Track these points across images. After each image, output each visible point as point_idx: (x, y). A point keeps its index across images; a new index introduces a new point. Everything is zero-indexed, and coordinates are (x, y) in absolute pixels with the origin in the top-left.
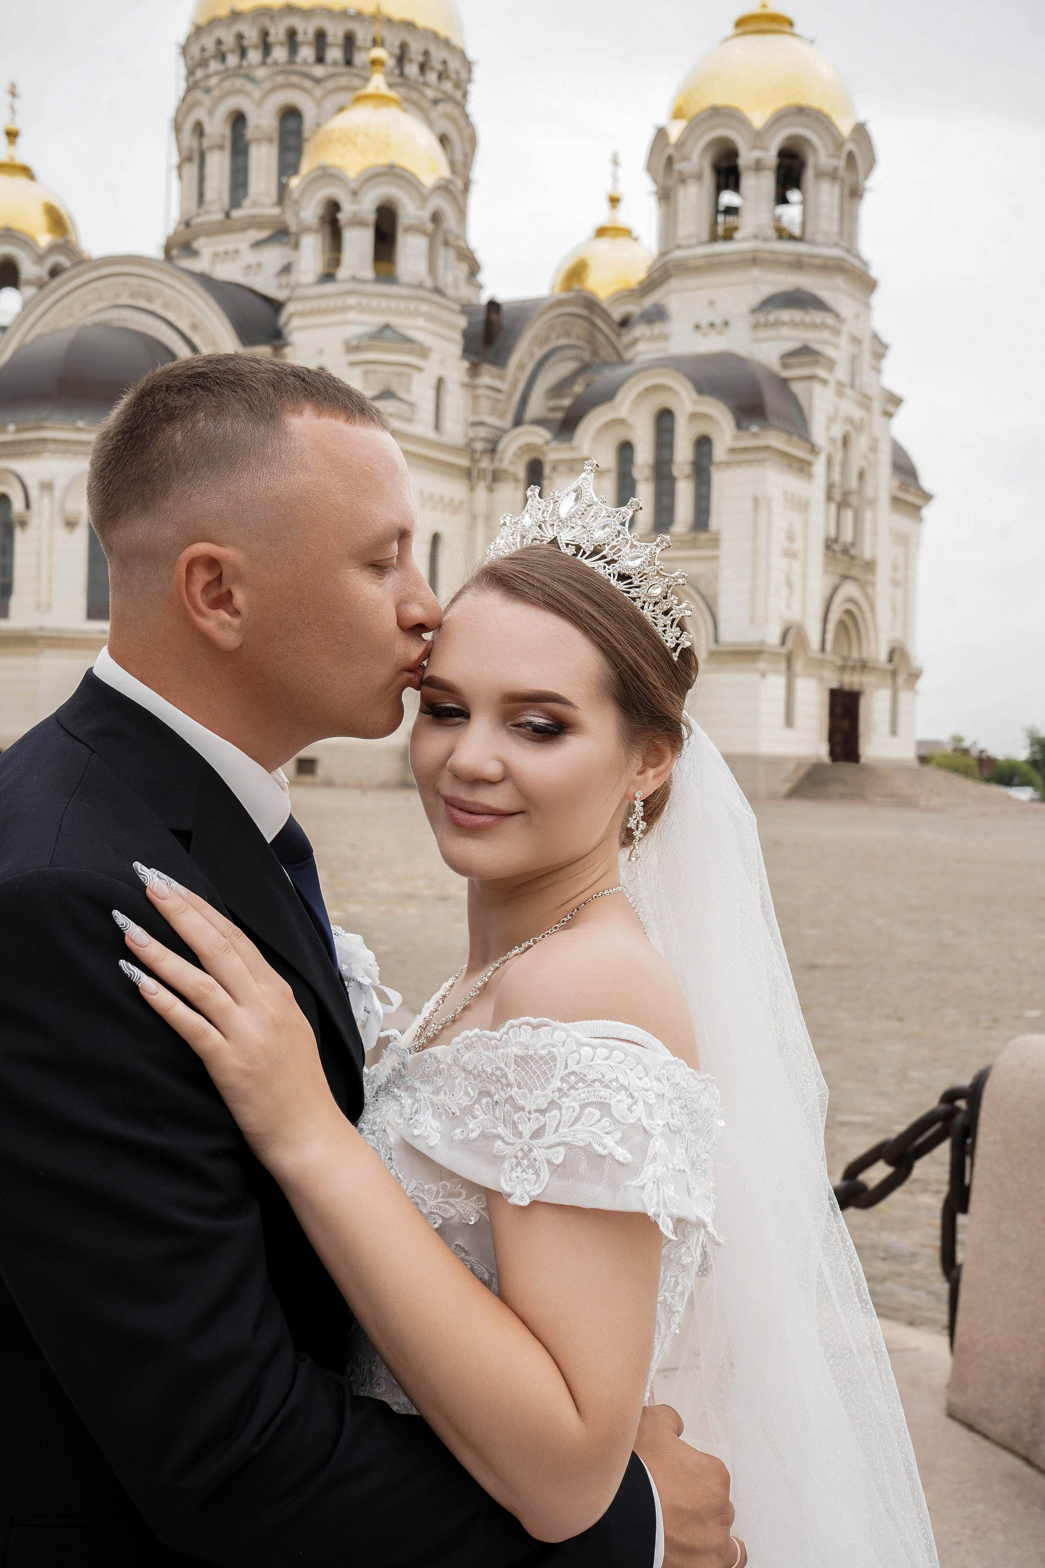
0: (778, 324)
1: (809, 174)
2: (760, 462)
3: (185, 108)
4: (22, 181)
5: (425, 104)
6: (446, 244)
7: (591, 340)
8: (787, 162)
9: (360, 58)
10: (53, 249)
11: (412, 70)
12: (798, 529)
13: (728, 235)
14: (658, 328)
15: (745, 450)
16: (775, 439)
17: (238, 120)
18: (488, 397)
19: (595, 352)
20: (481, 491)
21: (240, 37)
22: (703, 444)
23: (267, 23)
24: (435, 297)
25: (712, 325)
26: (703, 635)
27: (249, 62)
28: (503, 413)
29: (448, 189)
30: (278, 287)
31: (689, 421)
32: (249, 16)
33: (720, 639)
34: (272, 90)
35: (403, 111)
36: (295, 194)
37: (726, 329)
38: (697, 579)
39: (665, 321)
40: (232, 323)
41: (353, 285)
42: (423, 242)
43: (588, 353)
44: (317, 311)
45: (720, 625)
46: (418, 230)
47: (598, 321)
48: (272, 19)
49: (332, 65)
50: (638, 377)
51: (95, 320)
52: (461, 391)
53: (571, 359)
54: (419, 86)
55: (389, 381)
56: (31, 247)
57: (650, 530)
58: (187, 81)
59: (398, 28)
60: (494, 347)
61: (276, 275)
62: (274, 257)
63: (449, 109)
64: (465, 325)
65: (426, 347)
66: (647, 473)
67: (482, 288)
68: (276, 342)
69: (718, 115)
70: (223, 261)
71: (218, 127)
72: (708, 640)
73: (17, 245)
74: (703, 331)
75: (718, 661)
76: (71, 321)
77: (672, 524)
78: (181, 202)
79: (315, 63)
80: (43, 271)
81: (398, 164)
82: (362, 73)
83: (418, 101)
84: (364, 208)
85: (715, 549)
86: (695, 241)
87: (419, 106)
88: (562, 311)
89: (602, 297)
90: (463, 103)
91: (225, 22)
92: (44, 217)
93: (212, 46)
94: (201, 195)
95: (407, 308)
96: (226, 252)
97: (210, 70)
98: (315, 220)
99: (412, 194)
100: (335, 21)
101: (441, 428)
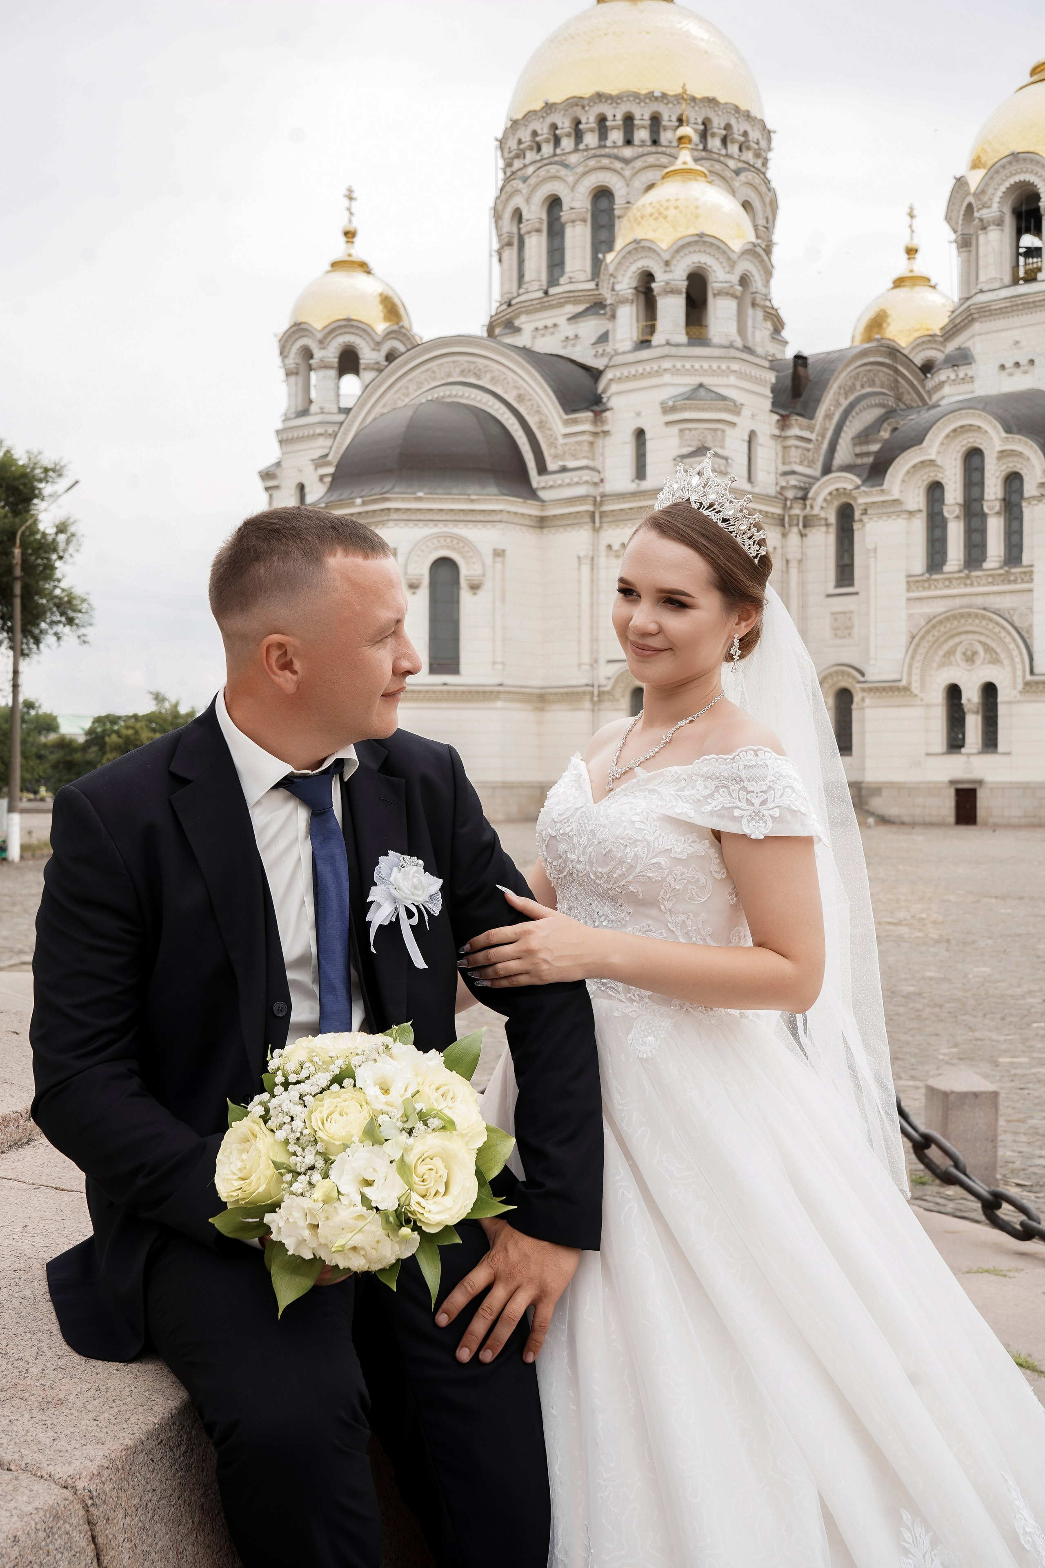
3: (503, 197)
4: (359, 277)
5: (728, 174)
6: (754, 305)
7: (896, 387)
9: (666, 137)
10: (389, 335)
11: (715, 143)
13: (1032, 277)
14: (962, 371)
17: (554, 203)
18: (797, 447)
19: (899, 398)
20: (794, 536)
21: (554, 127)
22: (1013, 480)
23: (578, 112)
24: (745, 356)
25: (1017, 364)
26: (1019, 666)
27: (563, 150)
28: (813, 462)
29: (755, 252)
30: (595, 356)
31: (999, 459)
32: (561, 107)
33: (1036, 670)
34: (585, 174)
35: (709, 182)
36: (611, 269)
37: (1032, 367)
38: (1012, 612)
39: (970, 364)
40: (555, 392)
41: (668, 350)
42: (732, 304)
43: (892, 399)
44: (634, 376)
45: (1036, 656)
46: (727, 294)
47: (900, 368)
48: (583, 107)
49: (641, 146)
50: (944, 419)
51: (430, 398)
52: (772, 443)
53: (873, 406)
54: (722, 159)
55: (704, 437)
56: (369, 335)
57: (962, 567)
58: (505, 173)
59: (701, 105)
60: (802, 399)
61: (593, 344)
62: (590, 328)
63: (750, 177)
64: (773, 380)
65: (738, 404)
66: (957, 511)
67: (787, 343)
68: (596, 408)
69: (1017, 161)
70: (543, 336)
71: (535, 213)
72: (1024, 671)
73: (357, 334)
74: (1007, 371)
75: (1035, 692)
76: (407, 400)
77: (984, 560)
78: (502, 284)
79: (624, 145)
80: (379, 356)
81: (707, 232)
82: (668, 151)
83: (721, 173)
84: (676, 277)
85: (1027, 582)
86: (997, 285)
87: (723, 178)
88: (866, 360)
89: (903, 344)
90: (763, 170)
91: (540, 114)
92: (381, 307)
93: (529, 138)
94: (521, 276)
95: (719, 367)
96: (546, 327)
97: (527, 161)
98: (630, 291)
99: (720, 260)
100: (642, 104)
101: (753, 479)
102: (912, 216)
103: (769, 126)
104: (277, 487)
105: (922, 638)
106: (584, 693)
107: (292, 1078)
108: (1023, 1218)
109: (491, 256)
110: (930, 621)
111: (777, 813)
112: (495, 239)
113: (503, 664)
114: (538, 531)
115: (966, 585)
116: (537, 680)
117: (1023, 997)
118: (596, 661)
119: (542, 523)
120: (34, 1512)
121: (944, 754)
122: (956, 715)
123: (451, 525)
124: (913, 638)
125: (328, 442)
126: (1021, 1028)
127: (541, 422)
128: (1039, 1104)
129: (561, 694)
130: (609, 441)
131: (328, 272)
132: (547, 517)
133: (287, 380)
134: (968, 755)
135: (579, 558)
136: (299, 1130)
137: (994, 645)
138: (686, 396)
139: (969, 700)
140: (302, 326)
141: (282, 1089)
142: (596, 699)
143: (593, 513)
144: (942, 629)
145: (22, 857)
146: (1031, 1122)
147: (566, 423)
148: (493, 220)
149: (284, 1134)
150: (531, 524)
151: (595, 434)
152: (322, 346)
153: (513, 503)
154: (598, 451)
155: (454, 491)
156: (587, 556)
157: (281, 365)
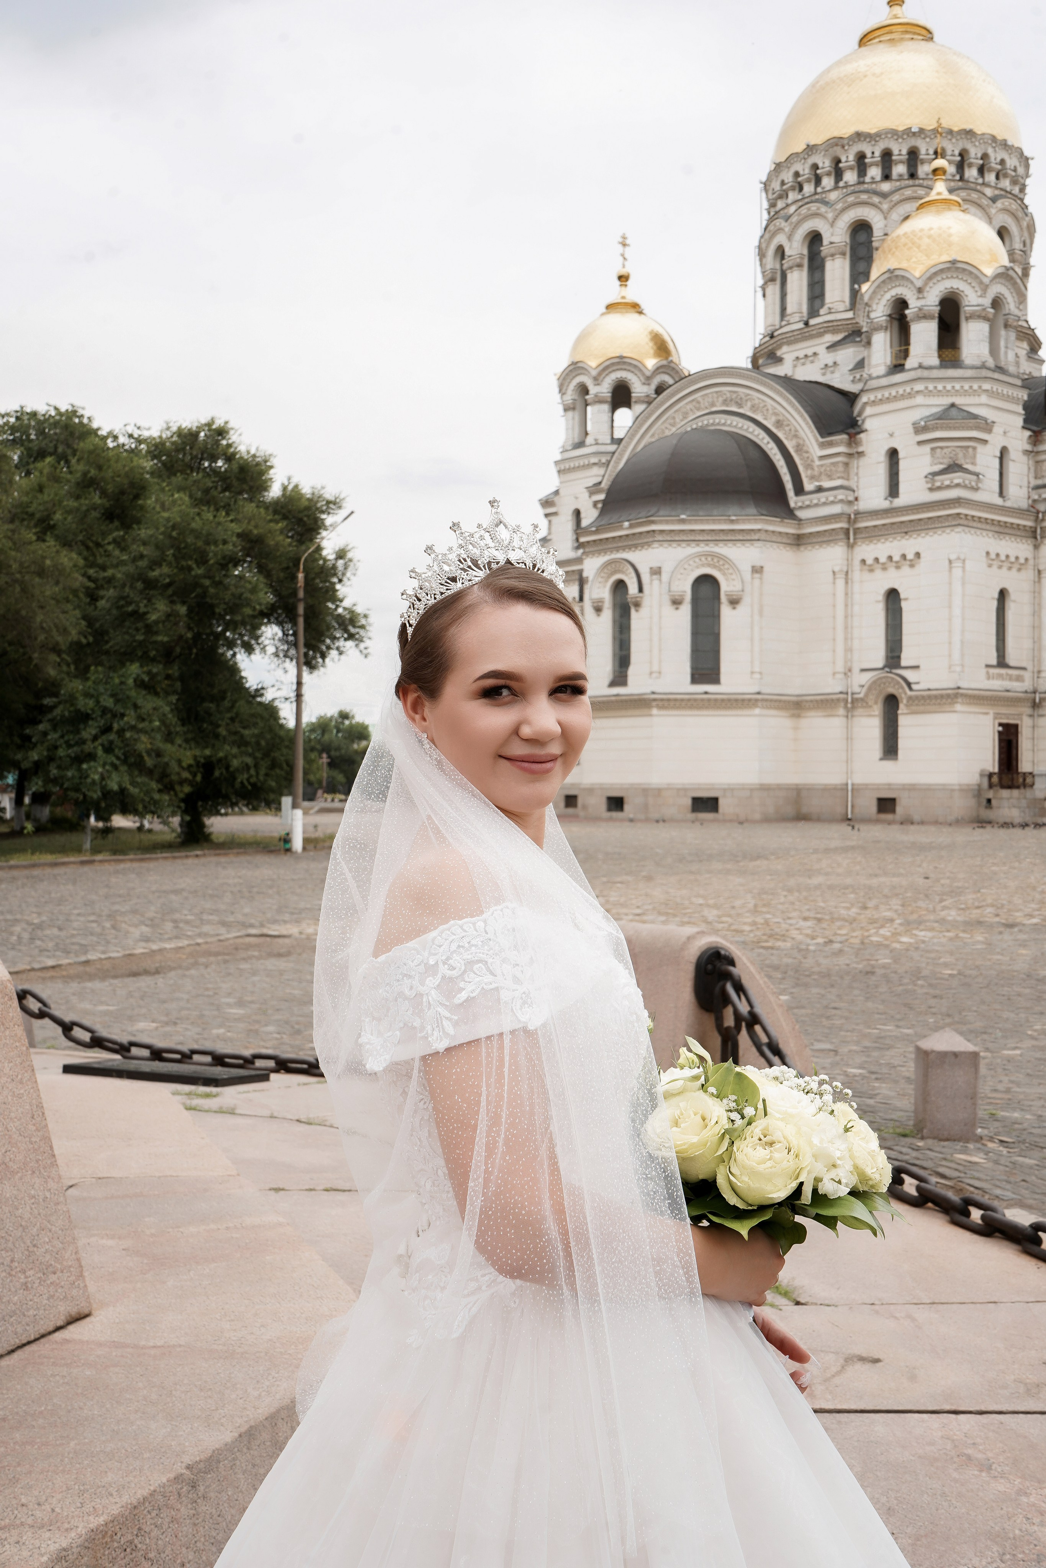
3: (767, 236)
4: (632, 317)
5: (985, 202)
6: (1006, 326)
9: (923, 170)
10: (658, 370)
11: (971, 173)
17: (815, 238)
21: (815, 167)
23: (838, 151)
24: (996, 376)
27: (823, 188)
29: (1008, 275)
30: (852, 381)
32: (822, 148)
34: (844, 210)
35: (963, 211)
36: (866, 298)
40: (811, 417)
41: (920, 373)
42: (985, 327)
44: (888, 398)
46: (979, 317)
48: (843, 147)
49: (899, 180)
51: (694, 426)
52: (1024, 459)
54: (979, 187)
55: (956, 455)
56: (640, 370)
58: (769, 213)
59: (959, 137)
61: (850, 370)
62: (848, 355)
63: (1007, 204)
64: (1026, 398)
65: (989, 421)
67: (1044, 361)
68: (852, 431)
70: (803, 364)
71: (796, 248)
73: (629, 370)
76: (674, 429)
78: (766, 317)
79: (882, 180)
80: (650, 390)
81: (959, 259)
82: (925, 183)
83: (977, 201)
84: (929, 303)
87: (979, 205)
90: (1021, 196)
91: (802, 156)
92: (651, 344)
93: (791, 179)
94: (783, 309)
95: (971, 387)
96: (806, 356)
97: (790, 200)
98: (884, 318)
99: (973, 285)
100: (900, 140)
101: (1004, 494)
103: (1027, 153)
104: (555, 514)
106: (838, 700)
109: (755, 291)
112: (760, 276)
113: (760, 673)
114: (795, 548)
116: (795, 688)
118: (850, 670)
119: (799, 541)
123: (712, 544)
125: (601, 471)
127: (798, 446)
129: (817, 701)
130: (863, 461)
131: (603, 314)
132: (804, 534)
133: (565, 415)
135: (834, 572)
138: (937, 416)
140: (580, 365)
142: (849, 705)
143: (848, 530)
145: (304, 849)
147: (822, 446)
148: (758, 258)
150: (789, 541)
151: (850, 455)
152: (597, 382)
153: (771, 523)
154: (853, 471)
155: (715, 512)
156: (841, 571)
157: (560, 401)
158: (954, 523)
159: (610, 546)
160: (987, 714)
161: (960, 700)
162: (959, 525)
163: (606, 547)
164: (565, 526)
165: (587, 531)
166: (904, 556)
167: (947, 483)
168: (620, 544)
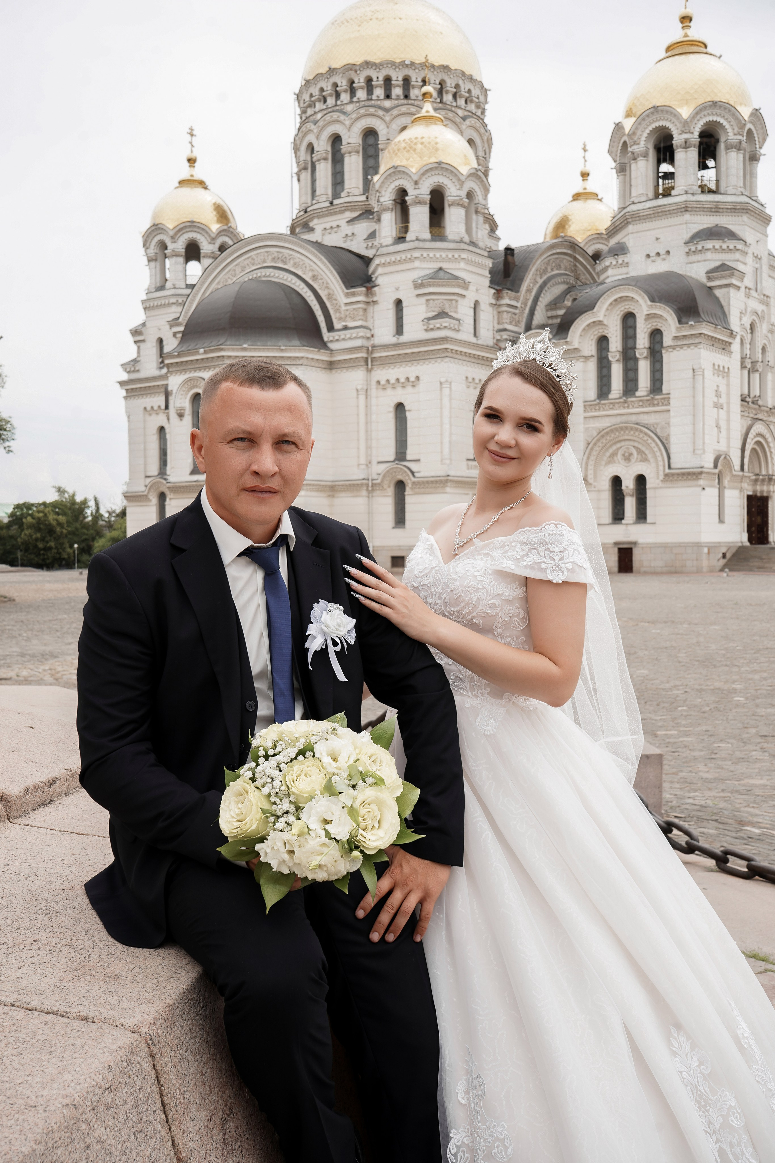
0: (703, 250)
1: (722, 147)
2: (696, 345)
3: (300, 135)
4: (199, 191)
5: (458, 120)
6: (477, 212)
7: (574, 269)
8: (705, 140)
9: (414, 93)
10: (220, 233)
11: (448, 98)
12: (723, 389)
13: (667, 193)
14: (620, 259)
15: (685, 337)
16: (706, 329)
17: (336, 140)
18: (508, 312)
19: (577, 278)
21: (336, 85)
22: (656, 335)
23: (352, 75)
24: (471, 248)
25: (658, 254)
26: (661, 463)
27: (342, 101)
28: (519, 322)
29: (478, 175)
30: (367, 248)
31: (646, 320)
32: (340, 71)
33: (672, 466)
34: (358, 119)
35: (445, 126)
36: (377, 187)
37: (668, 256)
38: (655, 426)
39: (626, 254)
40: (339, 273)
41: (417, 244)
42: (462, 212)
43: (573, 278)
44: (394, 262)
45: (672, 456)
46: (458, 204)
47: (578, 257)
48: (356, 71)
49: (397, 99)
50: (608, 293)
51: (251, 277)
52: (490, 309)
53: (562, 283)
54: (453, 109)
55: (443, 305)
56: (207, 233)
57: (621, 395)
58: (301, 118)
59: (439, 71)
60: (511, 278)
61: (365, 240)
62: (363, 228)
63: (473, 122)
64: (491, 265)
65: (466, 282)
66: (618, 356)
67: (500, 239)
68: (367, 285)
69: (657, 112)
70: (330, 234)
71: (323, 146)
72: (664, 466)
73: (198, 232)
74: (652, 258)
75: (671, 481)
76: (235, 279)
77: (637, 390)
78: (300, 197)
79: (385, 99)
80: (215, 248)
81: (443, 161)
82: (416, 103)
83: (453, 119)
84: (422, 193)
85: (666, 405)
86: (644, 198)
87: (454, 122)
88: (554, 251)
89: (579, 240)
90: (482, 117)
91: (325, 76)
92: (215, 213)
93: (317, 93)
94: (314, 191)
95: (453, 256)
96: (332, 227)
97: (317, 109)
98: (391, 202)
99: (453, 180)
100: (397, 70)
101: (477, 335)
102: (585, 150)
103: (486, 86)
104: (143, 341)
105: (595, 444)
106: (362, 484)
107: (271, 752)
108: (687, 838)
109: (292, 177)
110: (600, 433)
111: (570, 566)
112: (295, 165)
114: (328, 371)
115: (624, 407)
116: (329, 476)
117: (671, 690)
118: (370, 463)
119: (331, 366)
120: (119, 1049)
121: (610, 524)
122: (618, 498)
124: (589, 444)
125: (179, 309)
126: (671, 711)
127: (329, 295)
128: (686, 762)
129: (346, 485)
130: (377, 308)
131: (176, 188)
132: (335, 361)
133: (148, 265)
134: (627, 524)
135: (357, 390)
136: (278, 787)
137: (643, 449)
138: (430, 276)
139: (627, 487)
140: (159, 226)
141: (264, 759)
142: (370, 489)
143: (367, 358)
144: (608, 438)
146: (681, 774)
147: (347, 295)
148: (293, 151)
149: (268, 790)
150: (323, 366)
151: (368, 303)
152: (173, 240)
153: (311, 352)
154: (370, 315)
155: (269, 343)
156: (362, 389)
157: (144, 254)
158: (443, 355)
159: (189, 367)
160: (467, 494)
161: (449, 484)
162: (447, 357)
163: (185, 367)
164: (151, 351)
165: (170, 355)
166: (408, 379)
167: (438, 326)
168: (197, 366)
